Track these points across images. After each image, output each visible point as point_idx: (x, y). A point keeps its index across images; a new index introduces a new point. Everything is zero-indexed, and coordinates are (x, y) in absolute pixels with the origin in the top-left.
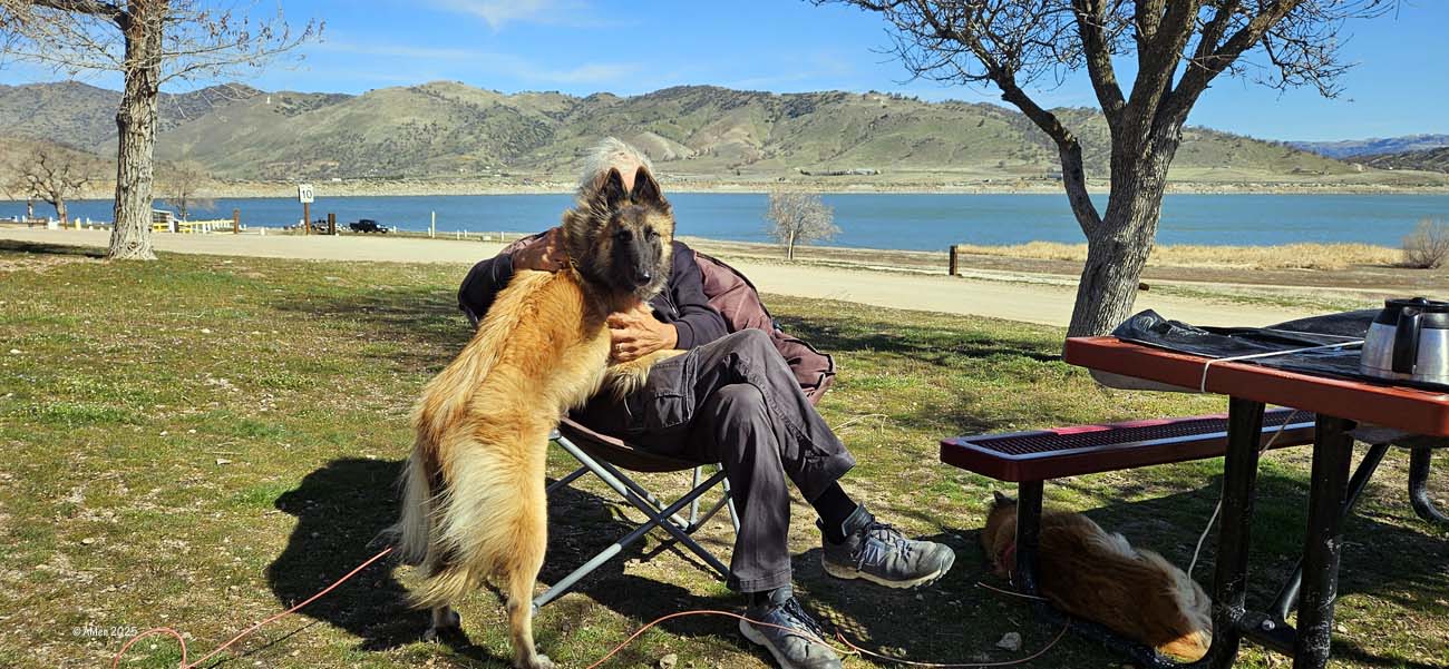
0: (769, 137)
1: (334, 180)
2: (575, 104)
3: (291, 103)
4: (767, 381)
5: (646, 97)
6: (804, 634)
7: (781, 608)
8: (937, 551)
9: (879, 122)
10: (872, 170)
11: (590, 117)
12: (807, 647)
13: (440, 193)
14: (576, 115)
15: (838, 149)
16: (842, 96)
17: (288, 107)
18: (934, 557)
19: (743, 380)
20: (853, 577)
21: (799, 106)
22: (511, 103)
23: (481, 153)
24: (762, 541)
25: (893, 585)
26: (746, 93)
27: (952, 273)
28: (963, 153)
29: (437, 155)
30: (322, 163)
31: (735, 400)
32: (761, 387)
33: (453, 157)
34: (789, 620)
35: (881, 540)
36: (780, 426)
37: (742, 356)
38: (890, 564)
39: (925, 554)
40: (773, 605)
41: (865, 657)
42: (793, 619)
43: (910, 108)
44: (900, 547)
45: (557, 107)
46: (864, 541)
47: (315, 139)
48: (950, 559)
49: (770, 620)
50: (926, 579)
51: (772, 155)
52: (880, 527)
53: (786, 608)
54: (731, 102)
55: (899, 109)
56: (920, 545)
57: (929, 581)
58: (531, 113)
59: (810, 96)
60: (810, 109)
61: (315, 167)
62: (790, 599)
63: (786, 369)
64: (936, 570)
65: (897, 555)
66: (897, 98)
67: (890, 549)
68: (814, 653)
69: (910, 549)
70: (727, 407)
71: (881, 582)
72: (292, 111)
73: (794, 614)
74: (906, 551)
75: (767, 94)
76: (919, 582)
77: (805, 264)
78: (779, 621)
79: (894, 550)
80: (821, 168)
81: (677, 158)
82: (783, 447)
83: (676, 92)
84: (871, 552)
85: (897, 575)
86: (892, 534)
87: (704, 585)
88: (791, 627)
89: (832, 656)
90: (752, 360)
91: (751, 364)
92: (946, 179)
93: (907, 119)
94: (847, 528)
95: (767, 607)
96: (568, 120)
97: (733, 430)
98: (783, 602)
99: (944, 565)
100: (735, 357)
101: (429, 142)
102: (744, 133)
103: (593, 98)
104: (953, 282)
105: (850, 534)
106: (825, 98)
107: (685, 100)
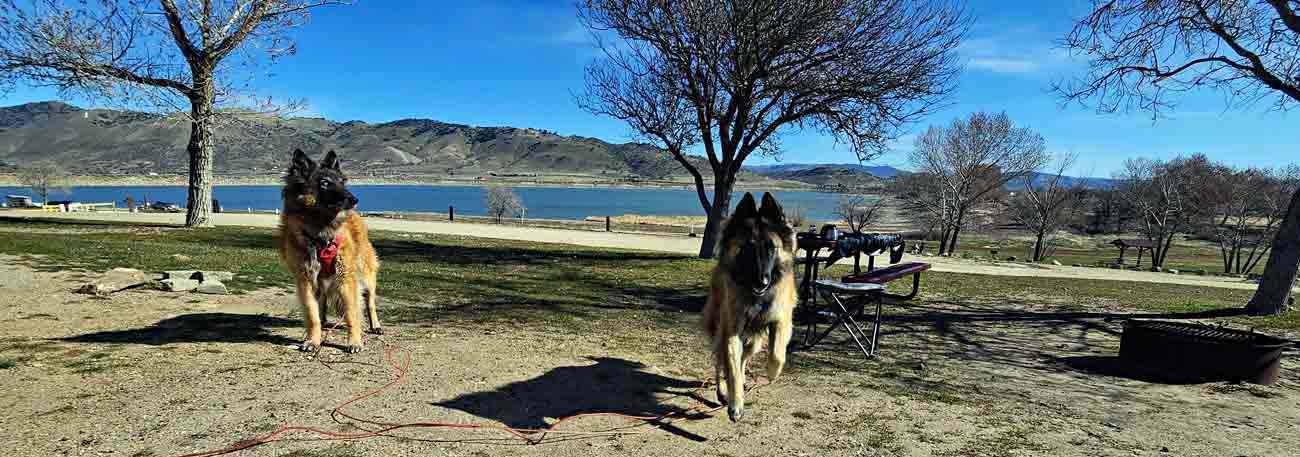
0: (469, 153)
1: (151, 174)
2: (338, 127)
3: (107, 118)
5: (387, 125)
9: (535, 147)
10: (533, 174)
11: (348, 136)
13: (243, 184)
14: (338, 134)
15: (512, 160)
16: (512, 130)
17: (105, 120)
21: (486, 135)
22: (290, 124)
23: (269, 158)
26: (453, 125)
27: (608, 230)
29: (235, 158)
30: (139, 162)
33: (246, 160)
43: (552, 139)
45: (325, 129)
47: (131, 144)
51: (472, 163)
54: (444, 130)
55: (544, 139)
58: (305, 132)
59: (493, 129)
60: (493, 137)
61: (134, 164)
66: (545, 132)
72: (108, 123)
75: (466, 127)
80: (502, 171)
81: (412, 164)
92: (575, 180)
93: (550, 145)
96: (333, 137)
101: (228, 150)
102: (455, 149)
103: (349, 124)
106: (503, 131)
107: (413, 128)
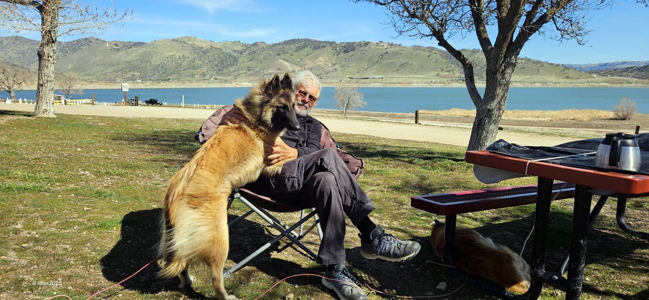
0: (335, 62)
1: (138, 81)
2: (247, 47)
3: (118, 46)
4: (336, 170)
5: (280, 44)
6: (351, 284)
7: (340, 273)
8: (413, 245)
9: (384, 55)
10: (381, 77)
11: (254, 52)
12: (352, 290)
13: (186, 87)
14: (248, 51)
15: (366, 67)
16: (367, 44)
17: (117, 48)
18: (412, 247)
19: (326, 170)
20: (375, 259)
21: (348, 48)
22: (219, 46)
23: (205, 69)
24: (333, 242)
25: (393, 260)
26: (324, 42)
27: (416, 123)
28: (422, 69)
29: (185, 70)
30: (132, 73)
31: (322, 179)
32: (334, 173)
33: (192, 71)
34: (344, 278)
35: (388, 240)
36: (342, 191)
37: (325, 159)
38: (392, 251)
39: (408, 246)
40: (337, 271)
41: (378, 294)
42: (346, 277)
43: (397, 49)
44: (396, 244)
45: (239, 48)
46: (380, 241)
47: (129, 62)
48: (419, 248)
49: (335, 278)
50: (408, 257)
51: (336, 70)
52: (387, 235)
53: (343, 272)
54: (318, 46)
55: (393, 49)
56: (405, 242)
57: (410, 257)
58: (228, 51)
59: (353, 43)
60: (353, 49)
61: (129, 75)
62: (344, 268)
63: (345, 165)
64: (413, 252)
65: (395, 247)
66: (392, 44)
67: (391, 244)
68: (355, 292)
69: (401, 244)
70: (319, 182)
71: (388, 259)
72: (118, 50)
73: (346, 275)
74: (399, 245)
75: (334, 43)
76: (405, 258)
77: (351, 119)
78: (339, 278)
79: (393, 245)
80: (358, 76)
82: (344, 200)
83: (293, 41)
84: (383, 246)
85: (396, 256)
86: (392, 238)
87: (306, 263)
88: (345, 281)
89: (363, 293)
90: (330, 161)
91: (329, 163)
92: (414, 80)
93: (396, 54)
94: (373, 236)
95: (334, 272)
96: (244, 54)
97: (322, 193)
98: (342, 270)
99: (416, 250)
100: (322, 160)
101: (181, 64)
102: (323, 60)
103: (255, 44)
104: (417, 127)
105: (373, 239)
106: (360, 45)
107: (297, 45)
